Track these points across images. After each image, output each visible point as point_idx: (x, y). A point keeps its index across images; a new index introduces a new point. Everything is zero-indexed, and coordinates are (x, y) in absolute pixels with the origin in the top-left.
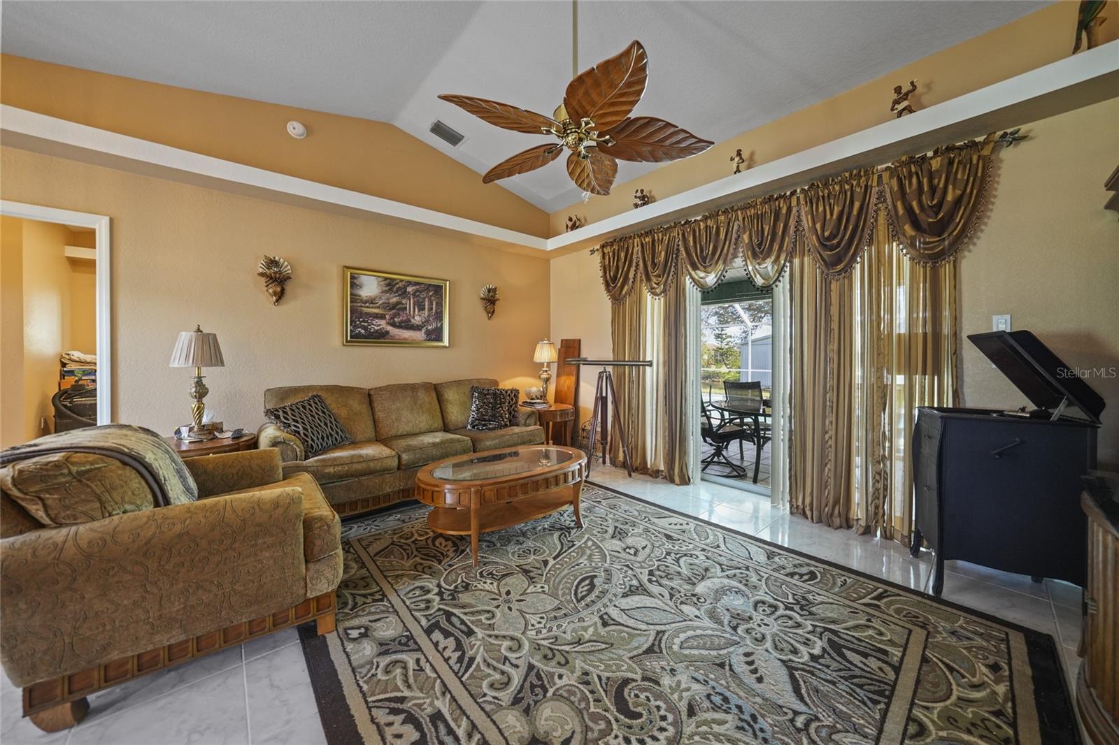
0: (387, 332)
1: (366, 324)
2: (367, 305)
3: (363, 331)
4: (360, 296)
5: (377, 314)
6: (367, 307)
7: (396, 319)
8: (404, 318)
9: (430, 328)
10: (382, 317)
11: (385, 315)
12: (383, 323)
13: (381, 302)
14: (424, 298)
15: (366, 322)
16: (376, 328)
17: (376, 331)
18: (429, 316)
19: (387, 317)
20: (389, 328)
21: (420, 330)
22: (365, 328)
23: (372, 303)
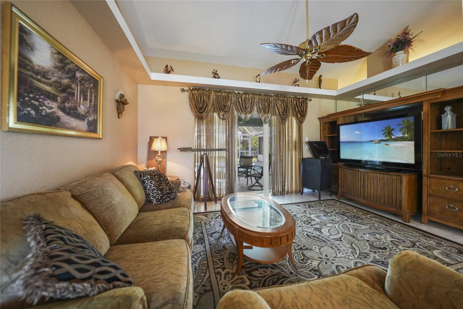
0: (59, 118)
1: (36, 103)
2: (39, 77)
3: (33, 112)
4: (31, 61)
5: (49, 93)
6: (39, 80)
7: (66, 104)
8: (73, 105)
9: (90, 119)
10: (53, 98)
11: (57, 96)
12: (54, 105)
13: (53, 79)
14: (87, 88)
15: (37, 100)
16: (49, 111)
17: (48, 115)
18: (90, 107)
19: (59, 100)
20: (60, 114)
21: (83, 120)
22: (36, 108)
23: (44, 77)
